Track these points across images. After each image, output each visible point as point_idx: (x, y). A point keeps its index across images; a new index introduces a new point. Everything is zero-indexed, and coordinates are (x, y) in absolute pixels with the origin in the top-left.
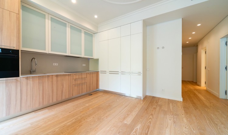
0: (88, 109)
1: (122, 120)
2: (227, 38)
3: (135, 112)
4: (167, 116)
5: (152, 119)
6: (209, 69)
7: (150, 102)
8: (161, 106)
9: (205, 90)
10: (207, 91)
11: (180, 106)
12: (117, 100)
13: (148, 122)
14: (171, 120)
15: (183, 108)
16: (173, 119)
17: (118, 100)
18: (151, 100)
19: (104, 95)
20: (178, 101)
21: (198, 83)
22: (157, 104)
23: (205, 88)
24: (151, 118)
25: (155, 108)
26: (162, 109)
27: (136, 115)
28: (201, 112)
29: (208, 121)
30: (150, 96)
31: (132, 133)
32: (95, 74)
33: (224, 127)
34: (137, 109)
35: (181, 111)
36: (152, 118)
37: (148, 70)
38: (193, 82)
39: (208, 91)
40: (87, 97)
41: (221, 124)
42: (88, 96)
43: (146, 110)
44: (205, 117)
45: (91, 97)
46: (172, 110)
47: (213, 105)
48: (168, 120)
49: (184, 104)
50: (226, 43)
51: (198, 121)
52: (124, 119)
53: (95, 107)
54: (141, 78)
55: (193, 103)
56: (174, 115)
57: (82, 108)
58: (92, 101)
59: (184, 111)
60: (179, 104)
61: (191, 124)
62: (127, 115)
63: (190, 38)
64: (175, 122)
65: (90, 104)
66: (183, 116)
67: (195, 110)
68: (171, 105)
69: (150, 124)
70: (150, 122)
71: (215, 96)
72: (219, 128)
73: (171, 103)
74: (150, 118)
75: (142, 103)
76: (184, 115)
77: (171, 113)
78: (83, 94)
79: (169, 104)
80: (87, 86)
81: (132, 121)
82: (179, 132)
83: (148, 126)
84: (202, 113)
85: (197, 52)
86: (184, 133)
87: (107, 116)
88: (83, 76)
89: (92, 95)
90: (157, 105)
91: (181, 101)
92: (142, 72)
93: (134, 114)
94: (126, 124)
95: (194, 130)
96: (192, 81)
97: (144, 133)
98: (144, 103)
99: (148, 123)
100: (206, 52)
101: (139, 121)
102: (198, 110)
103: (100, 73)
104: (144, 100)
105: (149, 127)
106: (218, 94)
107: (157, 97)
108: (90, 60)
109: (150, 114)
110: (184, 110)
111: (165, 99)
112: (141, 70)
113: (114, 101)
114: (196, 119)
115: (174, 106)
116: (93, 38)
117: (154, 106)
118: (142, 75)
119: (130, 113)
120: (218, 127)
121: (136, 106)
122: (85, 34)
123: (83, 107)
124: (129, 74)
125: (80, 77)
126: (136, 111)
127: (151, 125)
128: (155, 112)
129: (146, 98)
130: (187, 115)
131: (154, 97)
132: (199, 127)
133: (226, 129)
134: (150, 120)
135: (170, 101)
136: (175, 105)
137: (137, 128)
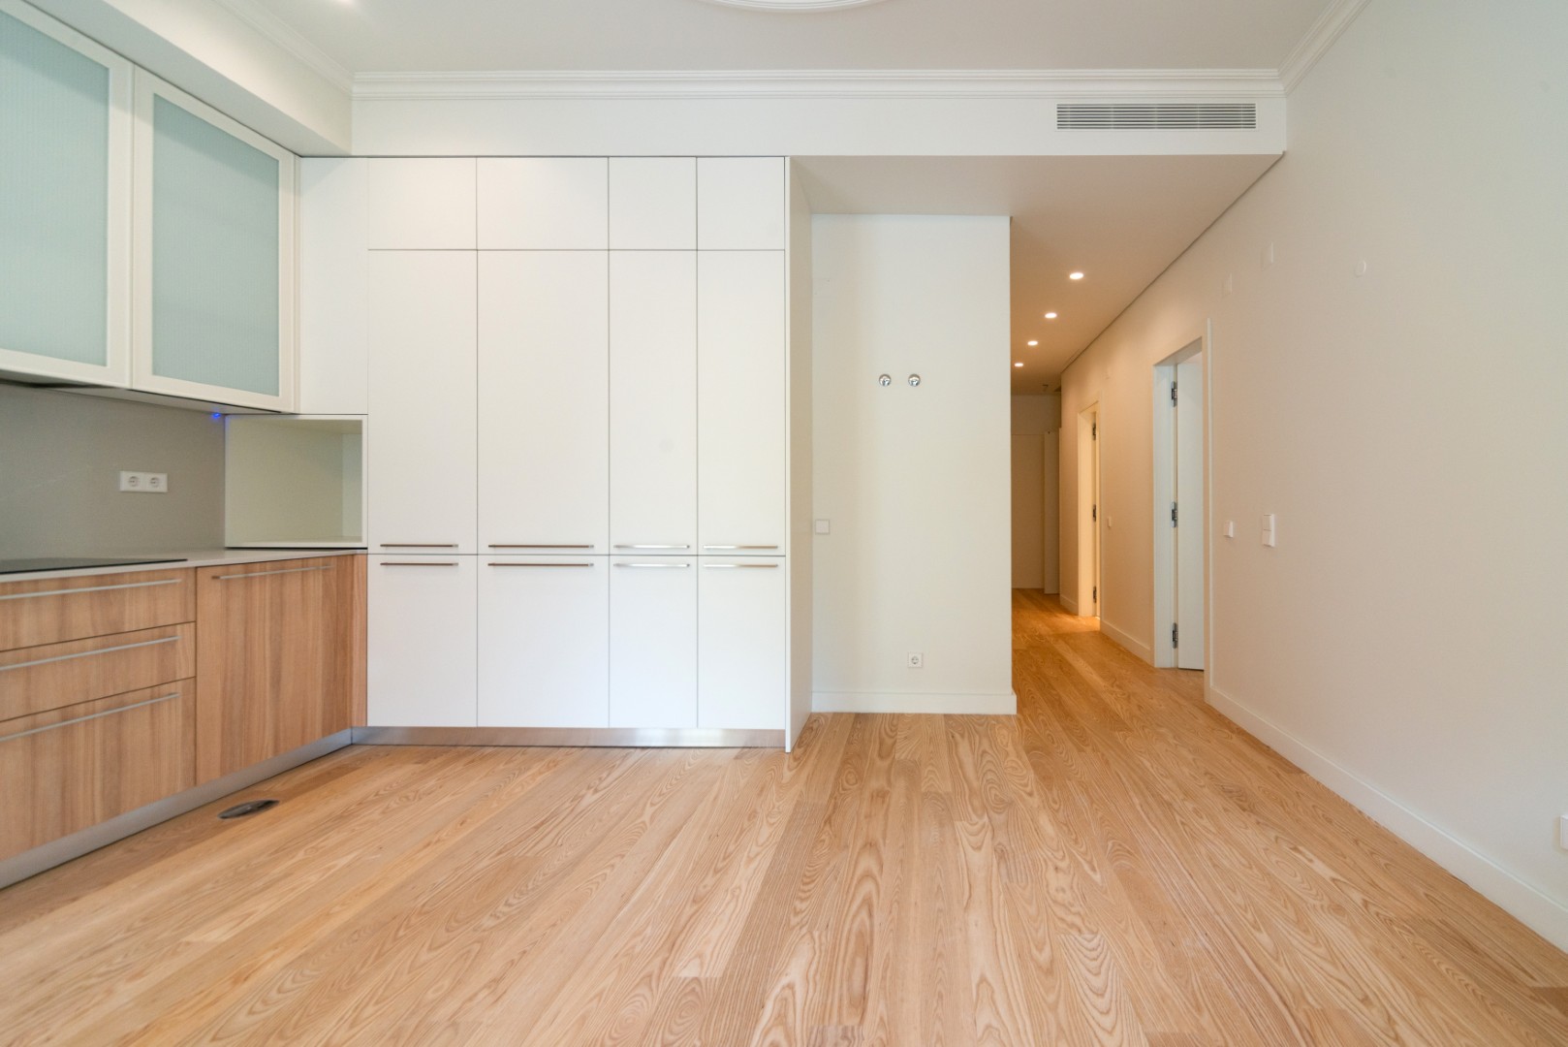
0: (238, 980)
1: (658, 961)
2: (1176, 365)
3: (750, 860)
4: (958, 824)
5: (874, 878)
6: (1110, 518)
7: (845, 762)
8: (912, 772)
9: (1095, 632)
10: (1103, 637)
11: (1010, 748)
12: (579, 798)
13: (854, 907)
14: (979, 848)
15: (1025, 758)
16: (989, 835)
17: (590, 798)
18: (850, 743)
19: (432, 782)
20: (996, 718)
21: (1062, 596)
22: (887, 763)
23: (1096, 623)
24: (868, 875)
25: (881, 795)
26: (923, 790)
27: (765, 883)
28: (1103, 755)
29: (1136, 801)
30: (837, 715)
31: (756, 1037)
32: (316, 585)
33: (1196, 811)
34: (766, 831)
35: (1019, 775)
36: (875, 870)
37: (821, 527)
38: (1040, 591)
39: (1108, 638)
40: (193, 840)
41: (1182, 796)
42: (218, 829)
43: (828, 821)
44: (1124, 779)
45: (256, 837)
46: (975, 784)
47: (1140, 707)
48: (969, 850)
49: (1025, 727)
50: (1173, 390)
51: (1100, 814)
52: (673, 944)
53: (336, 922)
54: (775, 588)
55: (1065, 715)
56: (991, 813)
57: (126, 992)
58: (278, 870)
59: (1032, 775)
60: (1005, 732)
61: (1076, 841)
62: (689, 910)
63: (1033, 343)
64: (1002, 855)
65: (262, 907)
66: (1035, 801)
67: (1080, 750)
68: (964, 748)
69: (871, 915)
70: (868, 903)
71: (1137, 660)
72: (1182, 823)
73: (962, 736)
74: (859, 872)
75: (788, 775)
76: (1035, 793)
77: (976, 803)
78: (133, 816)
79: (953, 746)
80: (192, 716)
81: (741, 942)
82: (1032, 910)
83: (861, 935)
84: (1107, 762)
85: (1059, 425)
86: (1055, 902)
87: (497, 981)
88: (136, 613)
89: (267, 805)
90: (889, 771)
91: (1008, 717)
92: (785, 546)
93: (747, 876)
94: (696, 979)
95: (1093, 869)
96: (1038, 586)
97: (845, 1002)
98: (804, 776)
99: (854, 917)
100: (1094, 429)
101: (794, 920)
102: (1088, 749)
103: (373, 563)
104: (799, 751)
105: (864, 946)
106: (1149, 648)
107: (884, 715)
108: (231, 424)
109: (860, 843)
110: (1035, 766)
111: (930, 718)
112: (778, 531)
113: (554, 815)
114: (1092, 802)
115: (984, 752)
116: (285, 197)
117: (875, 784)
118: (785, 564)
119: (710, 881)
120: (1178, 817)
121: (753, 815)
122: (158, 124)
123: (142, 985)
124: (682, 562)
125: (83, 619)
126: (755, 849)
127: (876, 921)
128: (886, 824)
129: (811, 730)
130: (1051, 790)
131: (860, 718)
132: (1110, 844)
133: (1201, 817)
134: (868, 887)
135: (960, 726)
136: (986, 745)
137: (784, 981)
